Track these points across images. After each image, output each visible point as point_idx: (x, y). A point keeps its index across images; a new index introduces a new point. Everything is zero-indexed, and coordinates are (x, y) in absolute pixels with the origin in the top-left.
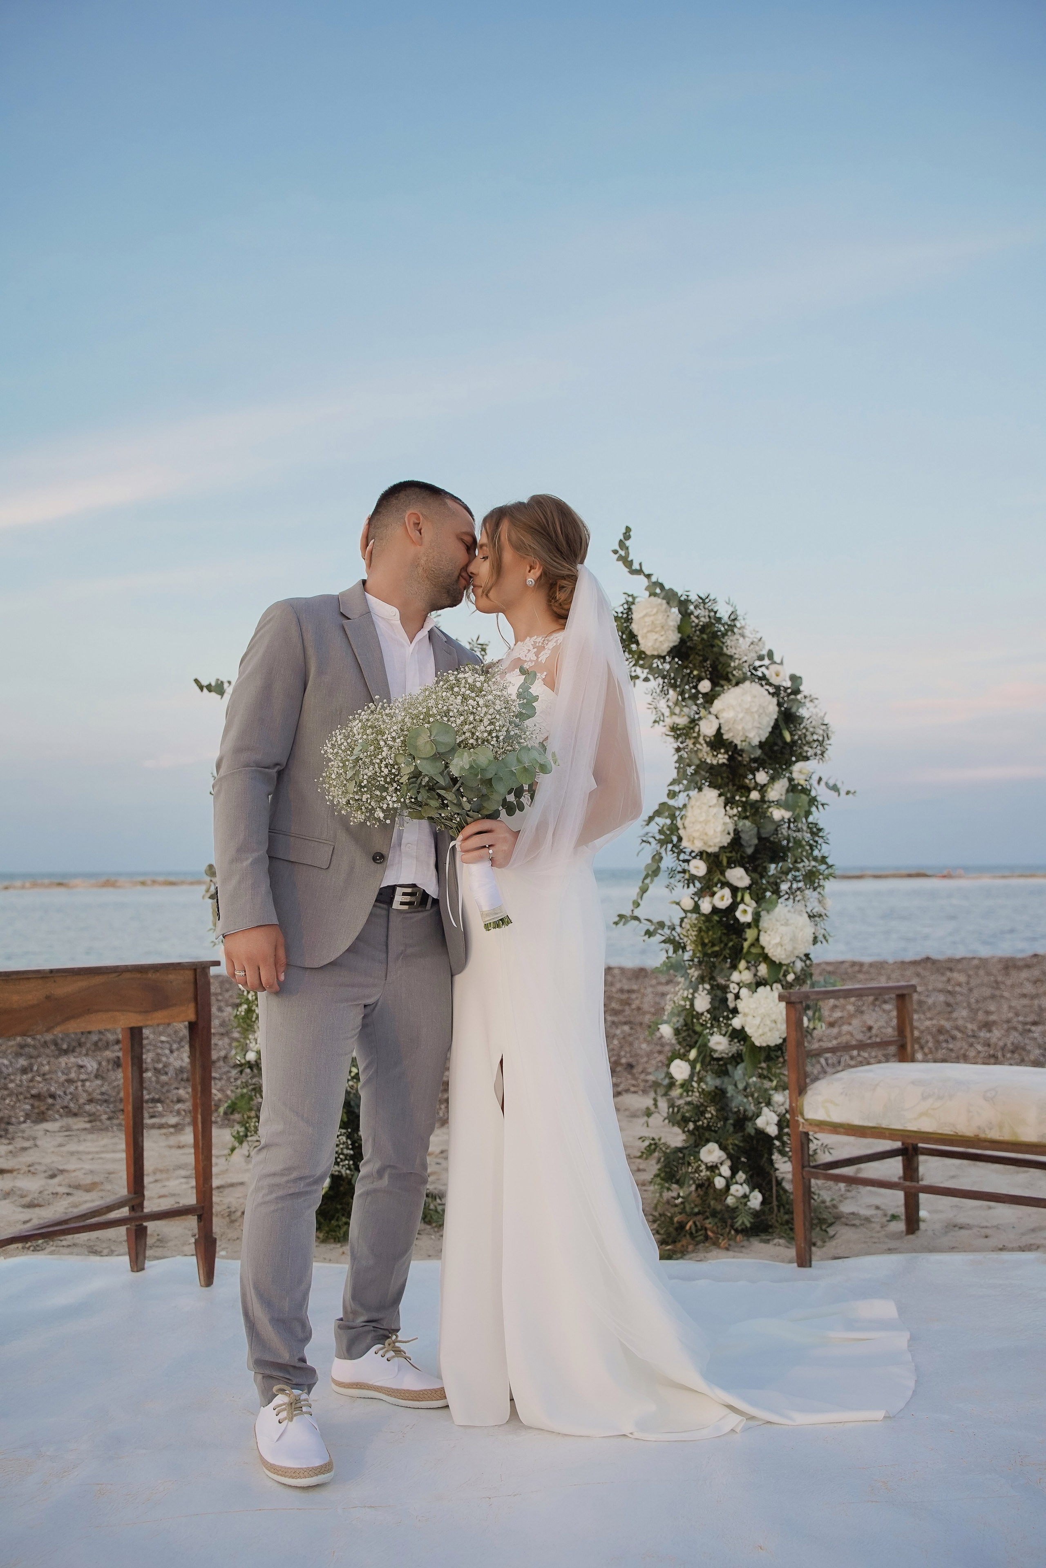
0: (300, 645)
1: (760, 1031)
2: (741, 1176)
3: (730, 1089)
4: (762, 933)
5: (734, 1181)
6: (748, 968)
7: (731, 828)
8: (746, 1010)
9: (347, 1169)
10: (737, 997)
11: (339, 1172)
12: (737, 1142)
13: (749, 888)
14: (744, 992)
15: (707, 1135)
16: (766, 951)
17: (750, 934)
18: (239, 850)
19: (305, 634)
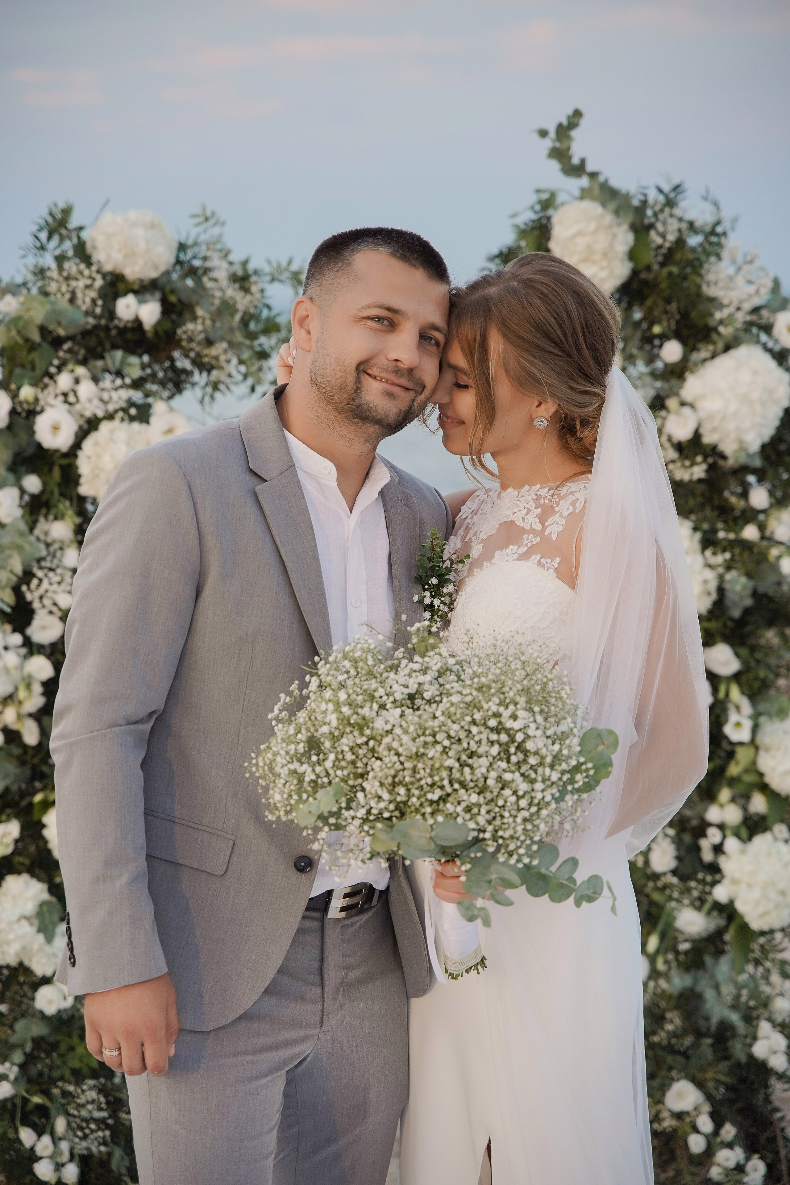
0: (194, 531)
1: (761, 910)
2: (729, 1131)
3: (709, 994)
4: (762, 753)
5: (719, 1140)
6: (733, 800)
7: (713, 585)
8: (737, 875)
9: (100, 1144)
10: (718, 849)
11: (88, 1149)
12: (722, 1078)
13: (736, 677)
14: (732, 844)
15: (670, 1059)
16: (768, 779)
17: (743, 756)
18: (107, 864)
19: (200, 513)
